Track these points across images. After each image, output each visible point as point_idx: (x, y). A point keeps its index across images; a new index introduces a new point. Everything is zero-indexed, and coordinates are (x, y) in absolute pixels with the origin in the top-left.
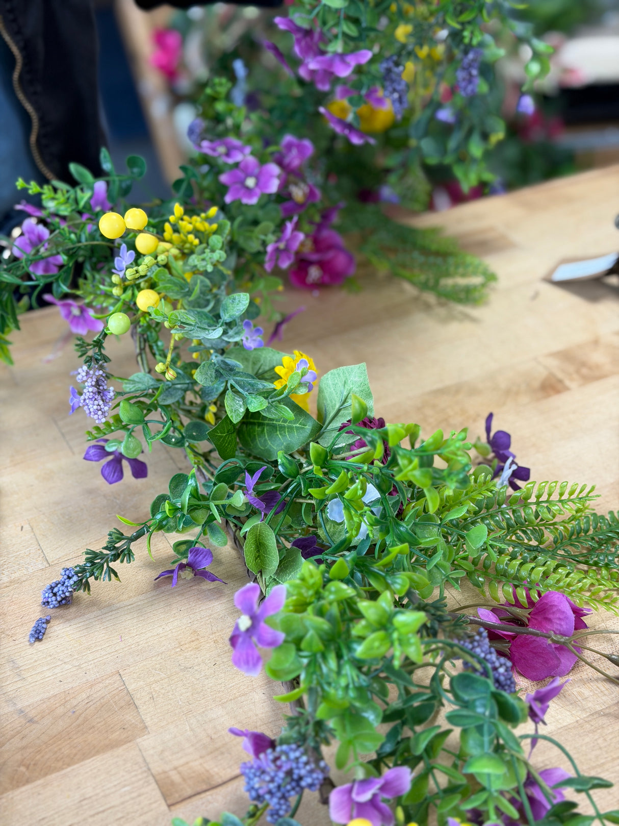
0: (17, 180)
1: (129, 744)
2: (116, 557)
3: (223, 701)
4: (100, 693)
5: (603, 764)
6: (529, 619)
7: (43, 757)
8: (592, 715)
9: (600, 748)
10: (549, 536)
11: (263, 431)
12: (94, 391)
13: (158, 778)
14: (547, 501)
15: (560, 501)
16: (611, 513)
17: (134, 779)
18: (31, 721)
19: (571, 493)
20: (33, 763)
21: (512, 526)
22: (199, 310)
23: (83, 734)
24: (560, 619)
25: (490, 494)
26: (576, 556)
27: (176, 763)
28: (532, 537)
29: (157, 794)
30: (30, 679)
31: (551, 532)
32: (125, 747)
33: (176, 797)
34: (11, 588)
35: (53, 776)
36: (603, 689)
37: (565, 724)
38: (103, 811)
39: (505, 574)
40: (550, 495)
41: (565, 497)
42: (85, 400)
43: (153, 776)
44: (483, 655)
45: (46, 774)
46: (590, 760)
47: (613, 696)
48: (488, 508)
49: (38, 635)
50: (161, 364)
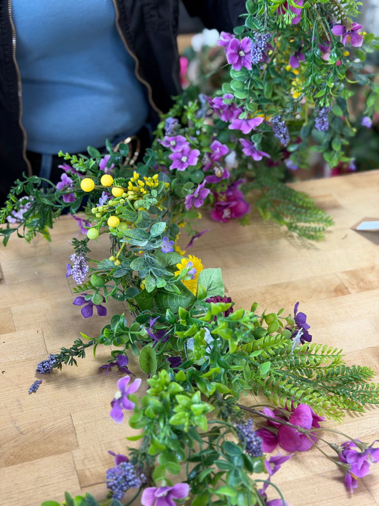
0: (59, 152)
1: (68, 453)
2: (77, 354)
3: (121, 438)
4: (59, 424)
5: (314, 502)
6: (290, 418)
7: (23, 452)
8: (315, 475)
9: (315, 494)
10: (315, 374)
11: (167, 297)
12: (78, 267)
13: (79, 472)
14: (315, 355)
15: (322, 355)
16: (354, 366)
17: (66, 471)
18: (22, 433)
19: (329, 352)
20: (18, 455)
21: (293, 366)
22: (141, 229)
23: (46, 444)
24: (305, 420)
25: (282, 347)
26: (329, 387)
27: (89, 467)
28: (304, 373)
29: (77, 481)
30: (25, 412)
31: (317, 372)
32: (65, 454)
33: (86, 483)
34: (26, 362)
35: (27, 463)
36: (325, 462)
37: (299, 478)
38: (48, 485)
39: (283, 391)
40: (316, 352)
41: (325, 353)
42: (73, 272)
43: (77, 472)
44: (246, 433)
45: (23, 462)
46: (308, 499)
47: (330, 467)
48: (281, 354)
49: (34, 389)
50: (112, 257)
